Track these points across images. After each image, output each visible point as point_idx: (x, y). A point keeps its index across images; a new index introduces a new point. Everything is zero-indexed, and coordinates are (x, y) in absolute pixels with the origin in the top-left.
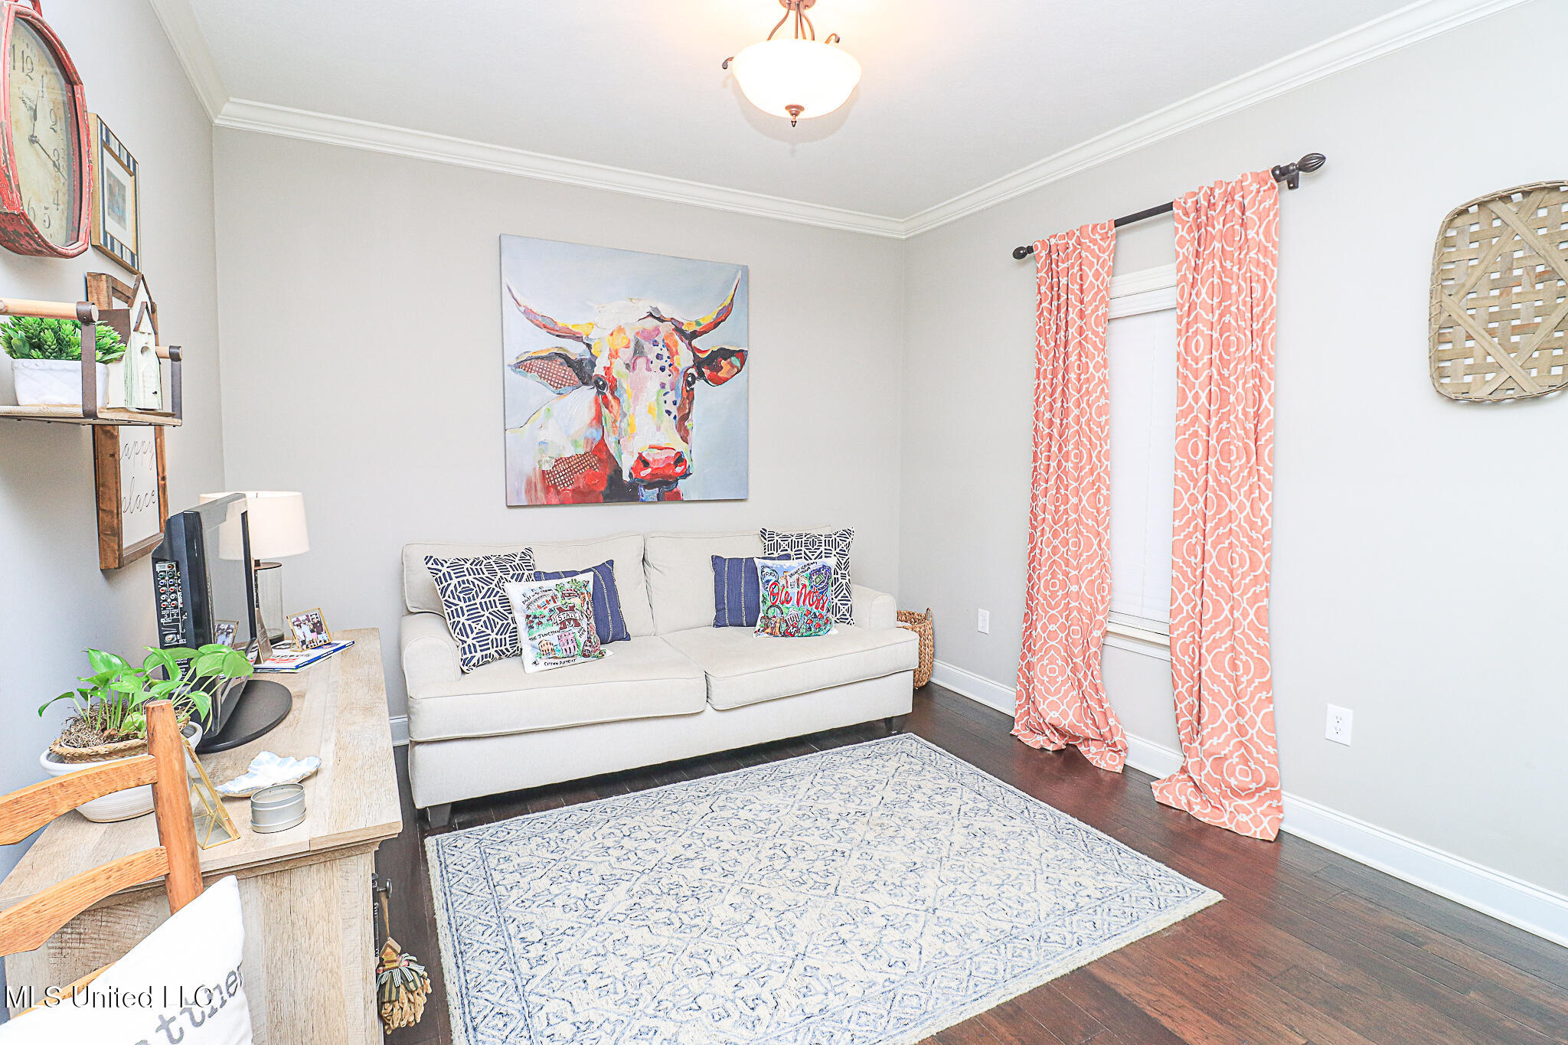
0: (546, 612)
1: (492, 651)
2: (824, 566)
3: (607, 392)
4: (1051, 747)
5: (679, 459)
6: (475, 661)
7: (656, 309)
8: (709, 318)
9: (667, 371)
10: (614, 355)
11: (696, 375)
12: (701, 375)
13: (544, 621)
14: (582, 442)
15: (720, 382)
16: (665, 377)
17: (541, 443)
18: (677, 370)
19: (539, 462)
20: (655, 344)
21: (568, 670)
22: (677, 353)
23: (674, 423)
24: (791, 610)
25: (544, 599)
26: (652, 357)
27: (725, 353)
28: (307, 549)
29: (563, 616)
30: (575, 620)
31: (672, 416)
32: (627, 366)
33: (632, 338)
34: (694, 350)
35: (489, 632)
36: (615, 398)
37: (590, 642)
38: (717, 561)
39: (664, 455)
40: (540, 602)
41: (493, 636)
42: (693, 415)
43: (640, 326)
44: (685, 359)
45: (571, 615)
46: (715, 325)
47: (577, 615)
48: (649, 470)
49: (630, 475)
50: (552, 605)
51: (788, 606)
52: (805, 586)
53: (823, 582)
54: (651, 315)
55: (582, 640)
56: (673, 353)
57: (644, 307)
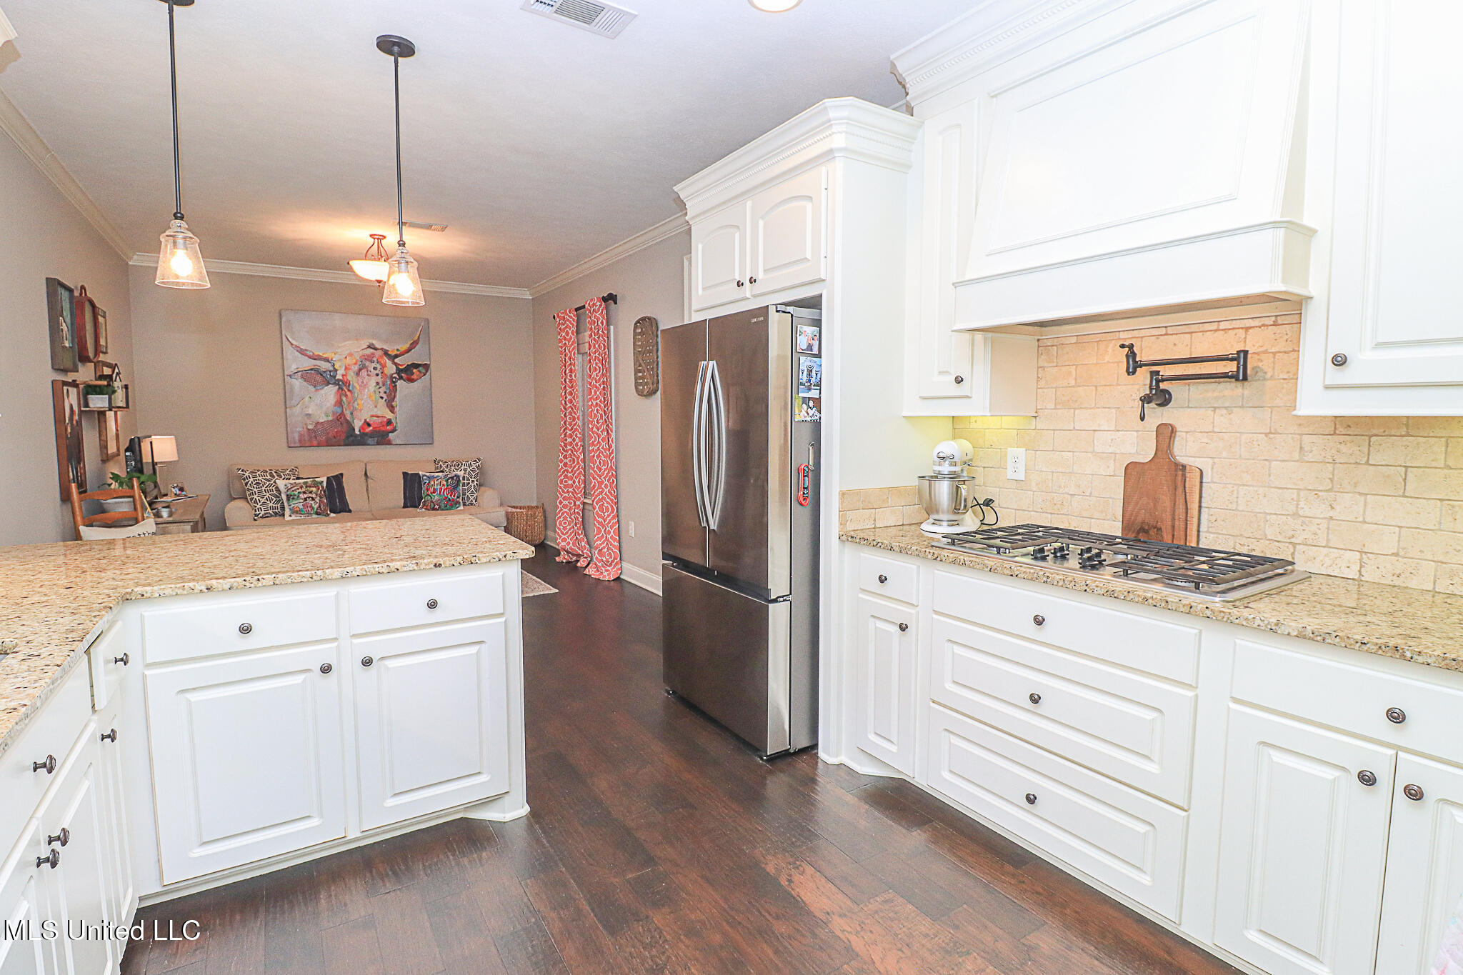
0: (297, 493)
1: (271, 512)
2: (455, 476)
3: (345, 388)
4: (564, 561)
5: (389, 422)
6: (261, 515)
7: (373, 344)
8: (407, 346)
9: (380, 376)
10: (347, 368)
11: (398, 378)
12: (401, 378)
13: (296, 497)
14: (330, 414)
15: (411, 380)
16: (379, 379)
17: (307, 414)
18: (386, 375)
19: (306, 424)
20: (372, 362)
22: (386, 366)
23: (385, 403)
24: (436, 497)
25: (296, 488)
26: (371, 368)
27: (416, 366)
28: (177, 459)
29: (305, 496)
30: (312, 498)
31: (384, 399)
32: (356, 374)
33: (358, 358)
34: (396, 364)
36: (349, 390)
38: (405, 474)
39: (379, 420)
41: (271, 504)
42: (397, 399)
43: (361, 353)
44: (391, 369)
45: (310, 495)
46: (408, 351)
47: (314, 495)
48: (371, 428)
49: (360, 431)
50: (300, 490)
51: (435, 495)
52: (444, 485)
54: (369, 347)
55: (316, 507)
56: (383, 366)
57: (365, 343)
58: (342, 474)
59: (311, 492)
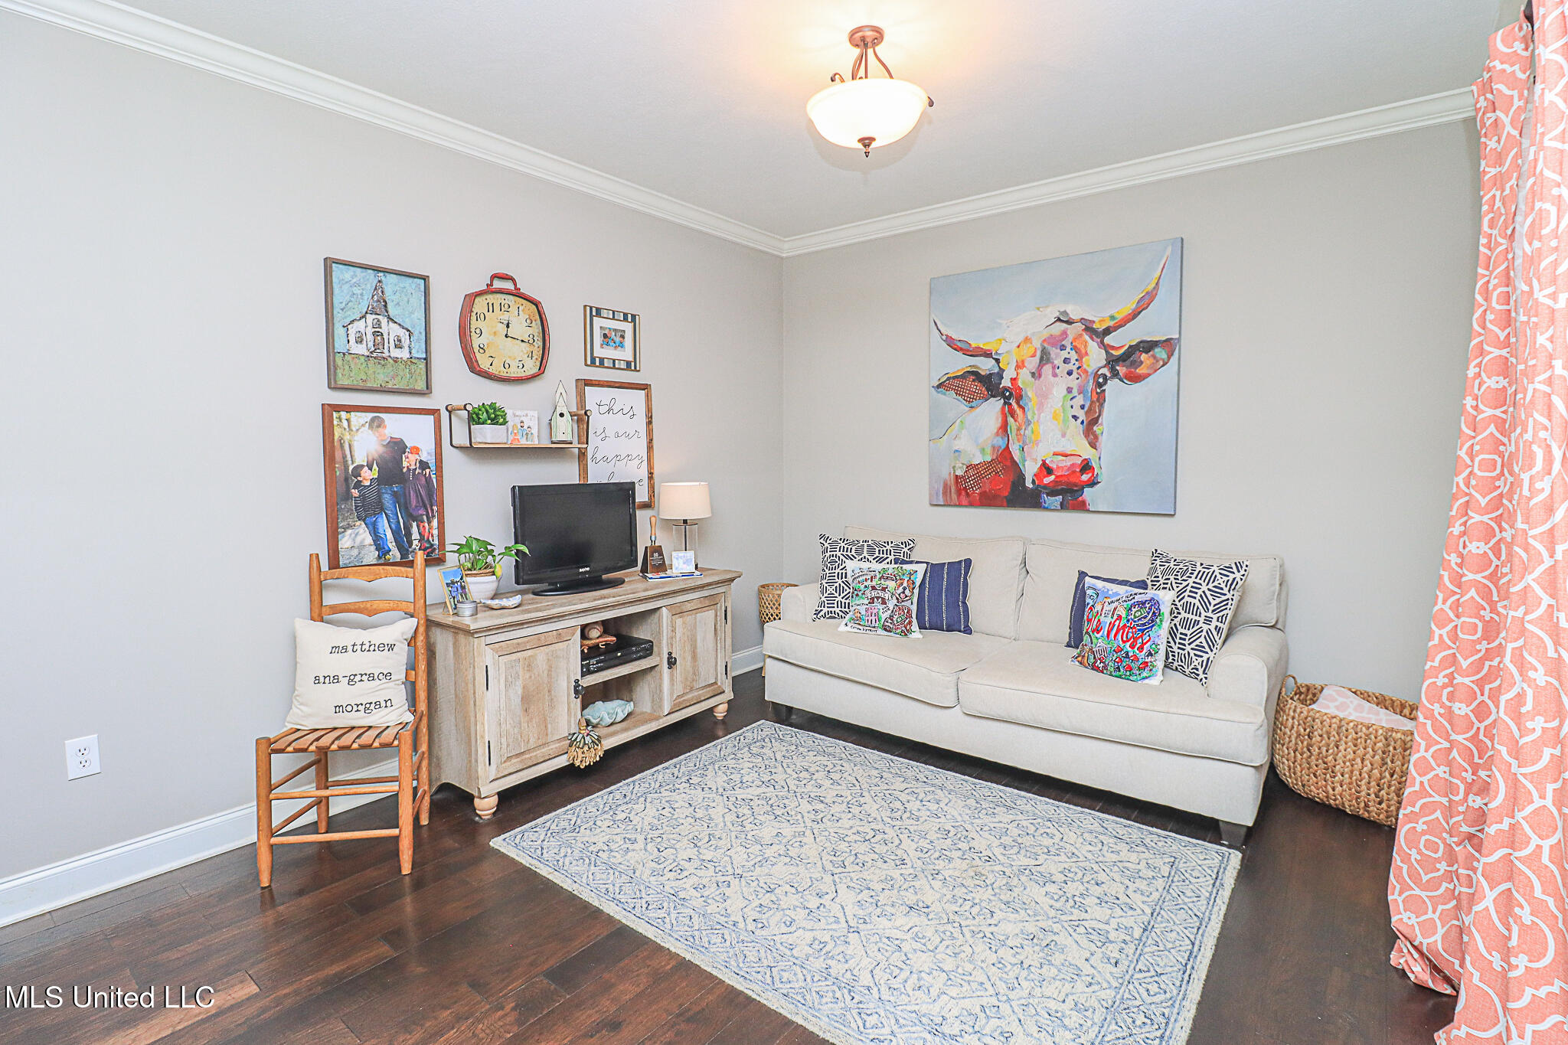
0: (862, 587)
1: (837, 610)
2: (1152, 599)
3: (1013, 402)
5: (1086, 467)
7: (1065, 313)
8: (1132, 306)
9: (1075, 375)
10: (1019, 366)
11: (1108, 375)
12: (1115, 374)
14: (989, 450)
15: (1135, 379)
16: (1073, 382)
17: (956, 451)
18: (1086, 372)
19: (954, 467)
20: (1063, 348)
21: (870, 637)
22: (1087, 354)
23: (1081, 428)
25: (864, 578)
26: (1058, 362)
27: (1148, 346)
29: (874, 594)
30: (883, 599)
31: (1079, 421)
32: (1033, 374)
33: (1038, 346)
34: (1107, 348)
35: (837, 595)
36: (1020, 407)
37: (892, 620)
39: (1068, 462)
40: (860, 579)
41: (839, 599)
42: (1105, 419)
43: (1046, 334)
44: (1095, 358)
45: (881, 594)
46: (1135, 315)
47: (886, 595)
48: (1052, 477)
49: (1033, 482)
50: (868, 583)
51: (1098, 636)
52: (1120, 617)
53: (1145, 617)
54: (1059, 320)
55: (884, 616)
56: (1081, 355)
57: (1052, 313)
58: (968, 562)
59: (884, 589)
